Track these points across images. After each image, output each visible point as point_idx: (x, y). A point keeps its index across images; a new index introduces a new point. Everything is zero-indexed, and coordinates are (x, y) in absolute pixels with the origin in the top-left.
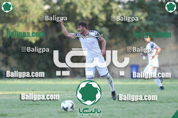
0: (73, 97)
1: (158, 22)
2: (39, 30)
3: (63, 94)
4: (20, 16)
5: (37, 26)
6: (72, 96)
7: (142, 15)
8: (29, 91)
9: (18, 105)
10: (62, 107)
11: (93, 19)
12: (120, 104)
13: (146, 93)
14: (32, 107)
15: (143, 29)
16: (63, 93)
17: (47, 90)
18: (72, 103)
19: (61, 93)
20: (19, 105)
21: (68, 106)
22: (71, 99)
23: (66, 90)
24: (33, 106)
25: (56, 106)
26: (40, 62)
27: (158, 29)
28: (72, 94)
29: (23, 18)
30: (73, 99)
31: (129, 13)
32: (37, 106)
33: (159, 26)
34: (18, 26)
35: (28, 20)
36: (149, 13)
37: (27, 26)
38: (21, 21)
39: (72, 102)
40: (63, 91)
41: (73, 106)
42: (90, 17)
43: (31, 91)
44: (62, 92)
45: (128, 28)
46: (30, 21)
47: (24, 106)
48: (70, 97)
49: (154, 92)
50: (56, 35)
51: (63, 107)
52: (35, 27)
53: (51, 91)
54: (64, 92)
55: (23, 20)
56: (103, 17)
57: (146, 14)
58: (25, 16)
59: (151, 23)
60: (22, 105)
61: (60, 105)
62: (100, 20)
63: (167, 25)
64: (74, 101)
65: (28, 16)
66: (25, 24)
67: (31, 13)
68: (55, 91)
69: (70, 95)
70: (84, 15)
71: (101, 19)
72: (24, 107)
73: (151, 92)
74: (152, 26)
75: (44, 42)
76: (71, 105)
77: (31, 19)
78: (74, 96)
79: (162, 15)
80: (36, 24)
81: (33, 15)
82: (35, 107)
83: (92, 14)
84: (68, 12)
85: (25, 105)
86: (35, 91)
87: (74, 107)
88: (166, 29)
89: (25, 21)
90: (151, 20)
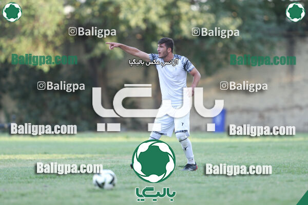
0: (114, 164)
1: (259, 35)
2: (56, 48)
3: (95, 159)
4: (22, 25)
5: (52, 42)
6: (112, 162)
7: (232, 24)
8: (38, 153)
9: (19, 178)
10: (94, 182)
11: (147, 29)
12: (194, 177)
13: (239, 157)
14: (43, 182)
15: (233, 46)
16: (97, 158)
17: (68, 153)
18: (111, 175)
19: (93, 157)
20: (21, 179)
21: (105, 180)
22: (111, 168)
23: (101, 153)
24: (46, 180)
25: (85, 180)
26: (56, 104)
27: (259, 46)
28: (112, 160)
29: (27, 28)
30: (113, 167)
31: (209, 19)
32: (53, 179)
33: (261, 41)
34: (20, 42)
35: (36, 32)
36: (243, 19)
37: (35, 42)
38: (24, 34)
39: (113, 173)
40: (95, 153)
41: (113, 180)
42: (143, 26)
43: (42, 153)
44: (95, 155)
45: (207, 46)
46: (39, 33)
47: (29, 180)
48: (109, 164)
49: (253, 155)
50: (85, 58)
51: (97, 182)
52: (48, 43)
53: (77, 153)
54: (98, 155)
55: (28, 31)
56: (164, 27)
57: (239, 21)
58: (31, 25)
59: (247, 36)
60: (27, 178)
61: (92, 179)
62: (159, 32)
63: (275, 39)
64: (115, 172)
65: (37, 24)
66: (30, 39)
67: (42, 20)
68: (82, 154)
69: (108, 160)
70: (133, 23)
71: (161, 29)
72: (29, 182)
73: (247, 155)
74: (250, 42)
75: (64, 70)
76: (109, 179)
77: (42, 30)
78: (115, 162)
79: (265, 22)
80: (50, 38)
81: (45, 23)
82: (48, 182)
83: (145, 20)
84: (105, 19)
85: (30, 177)
86: (48, 155)
87: (116, 181)
88: (272, 46)
89: (32, 33)
90: (247, 31)
